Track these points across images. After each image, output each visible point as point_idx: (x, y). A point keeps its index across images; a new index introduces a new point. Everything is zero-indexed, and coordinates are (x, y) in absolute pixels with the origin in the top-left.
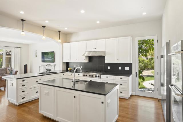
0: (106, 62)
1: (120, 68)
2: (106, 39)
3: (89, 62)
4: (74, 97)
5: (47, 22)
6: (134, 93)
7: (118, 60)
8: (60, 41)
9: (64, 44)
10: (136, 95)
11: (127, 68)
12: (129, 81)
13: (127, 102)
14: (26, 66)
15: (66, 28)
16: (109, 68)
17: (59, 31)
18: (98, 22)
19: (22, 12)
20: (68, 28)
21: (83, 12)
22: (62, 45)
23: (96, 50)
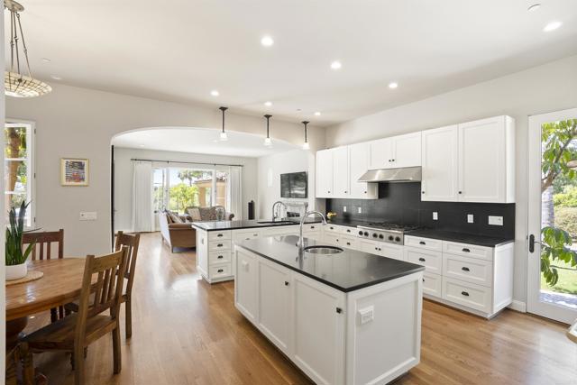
0: (424, 198)
1: (470, 219)
2: (425, 132)
3: (380, 197)
4: (287, 284)
5: (268, 104)
6: (523, 304)
7: (460, 193)
8: (306, 146)
9: (320, 153)
10: (527, 313)
11: (496, 221)
12: (493, 261)
13: (482, 327)
14: (251, 205)
15: (318, 114)
16: (435, 216)
17: (305, 123)
18: (393, 86)
19: (215, 93)
20: (321, 112)
21: (336, 65)
22: (313, 157)
23: (394, 165)
